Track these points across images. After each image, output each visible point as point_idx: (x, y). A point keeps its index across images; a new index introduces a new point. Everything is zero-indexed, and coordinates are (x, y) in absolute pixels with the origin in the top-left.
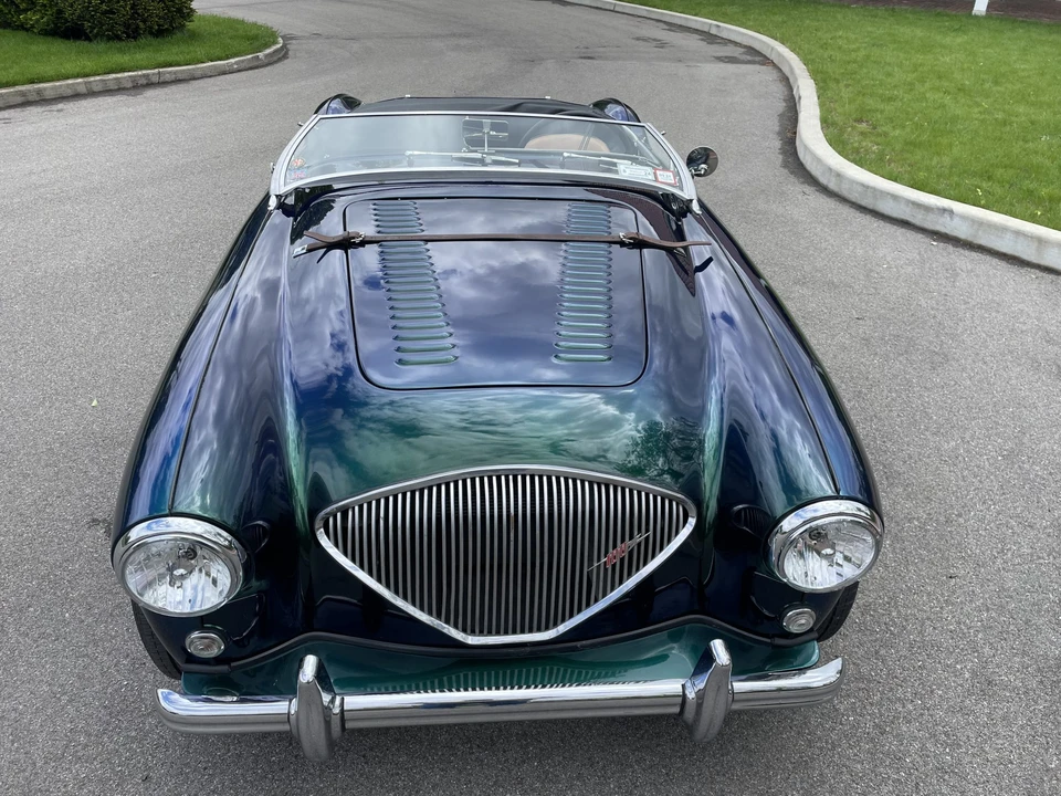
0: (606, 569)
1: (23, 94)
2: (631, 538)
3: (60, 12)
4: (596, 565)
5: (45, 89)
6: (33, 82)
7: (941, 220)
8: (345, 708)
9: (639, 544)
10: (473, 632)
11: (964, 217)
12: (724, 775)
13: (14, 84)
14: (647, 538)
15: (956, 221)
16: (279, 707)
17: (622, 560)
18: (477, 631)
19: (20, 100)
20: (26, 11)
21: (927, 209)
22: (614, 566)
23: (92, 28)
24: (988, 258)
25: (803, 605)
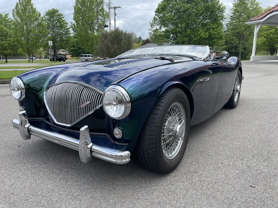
14: (92, 102)
25: (118, 128)
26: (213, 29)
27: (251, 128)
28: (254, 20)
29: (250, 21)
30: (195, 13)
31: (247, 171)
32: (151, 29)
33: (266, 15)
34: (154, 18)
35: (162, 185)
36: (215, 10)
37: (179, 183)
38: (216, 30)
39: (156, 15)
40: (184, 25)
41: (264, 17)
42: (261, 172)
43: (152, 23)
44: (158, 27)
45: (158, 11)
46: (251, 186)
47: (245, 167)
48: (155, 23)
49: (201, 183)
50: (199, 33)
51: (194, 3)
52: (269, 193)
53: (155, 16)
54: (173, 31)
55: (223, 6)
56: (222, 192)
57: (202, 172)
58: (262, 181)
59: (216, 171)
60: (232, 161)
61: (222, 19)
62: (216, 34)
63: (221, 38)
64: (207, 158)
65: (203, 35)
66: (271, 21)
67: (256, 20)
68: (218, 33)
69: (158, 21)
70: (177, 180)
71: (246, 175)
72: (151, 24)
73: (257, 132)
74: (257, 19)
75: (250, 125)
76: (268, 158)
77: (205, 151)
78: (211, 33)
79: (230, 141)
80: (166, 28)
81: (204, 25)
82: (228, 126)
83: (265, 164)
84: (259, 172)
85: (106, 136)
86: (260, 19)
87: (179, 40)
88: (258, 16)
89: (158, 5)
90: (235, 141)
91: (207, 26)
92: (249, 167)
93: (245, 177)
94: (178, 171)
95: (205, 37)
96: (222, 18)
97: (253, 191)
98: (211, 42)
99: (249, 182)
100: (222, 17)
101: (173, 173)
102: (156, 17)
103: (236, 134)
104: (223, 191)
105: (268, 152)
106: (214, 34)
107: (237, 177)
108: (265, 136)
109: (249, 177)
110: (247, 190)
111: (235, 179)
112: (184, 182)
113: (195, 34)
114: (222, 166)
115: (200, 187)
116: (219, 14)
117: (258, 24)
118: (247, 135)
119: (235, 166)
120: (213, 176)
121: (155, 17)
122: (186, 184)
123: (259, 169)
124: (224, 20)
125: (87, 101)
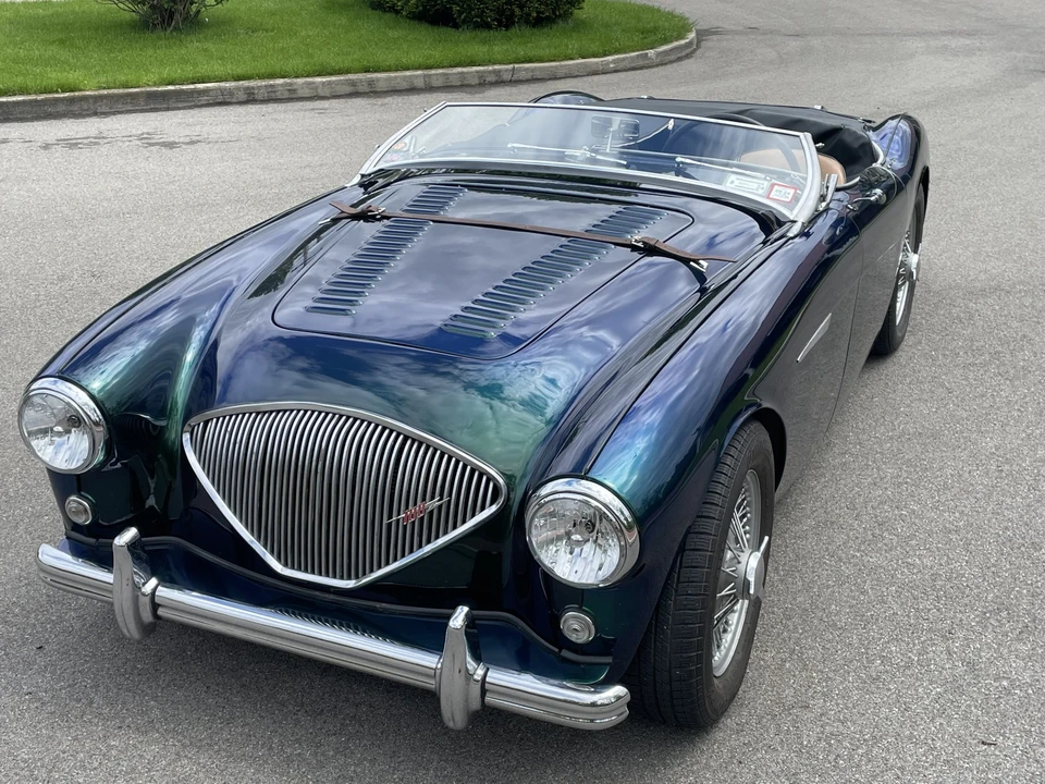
0: (404, 527)
4: (395, 518)
8: (157, 594)
9: (440, 507)
10: (286, 564)
14: (449, 502)
17: (421, 519)
18: (289, 562)
22: (413, 524)
25: (580, 610)
27: (966, 475)
31: (969, 684)
35: (707, 767)
37: (760, 755)
42: (1012, 682)
46: (983, 743)
47: (961, 669)
49: (831, 745)
52: (1037, 761)
56: (899, 772)
57: (825, 701)
58: (1016, 720)
59: (868, 692)
60: (914, 645)
64: (829, 641)
70: (749, 743)
71: (964, 701)
73: (991, 494)
75: (964, 455)
76: (1034, 621)
77: (817, 607)
79: (896, 547)
82: (878, 469)
83: (1024, 648)
84: (1005, 683)
85: (507, 621)
90: (915, 550)
92: (972, 666)
93: (963, 708)
94: (742, 705)
97: (992, 759)
99: (976, 726)
101: (730, 717)
103: (914, 511)
104: (902, 769)
105: (1033, 596)
107: (938, 710)
108: (1021, 516)
109: (976, 707)
110: (974, 756)
111: (932, 720)
112: (775, 750)
114: (887, 671)
115: (830, 763)
118: (957, 515)
119: (928, 666)
120: (864, 714)
122: (782, 755)
123: (1004, 673)
125: (424, 499)
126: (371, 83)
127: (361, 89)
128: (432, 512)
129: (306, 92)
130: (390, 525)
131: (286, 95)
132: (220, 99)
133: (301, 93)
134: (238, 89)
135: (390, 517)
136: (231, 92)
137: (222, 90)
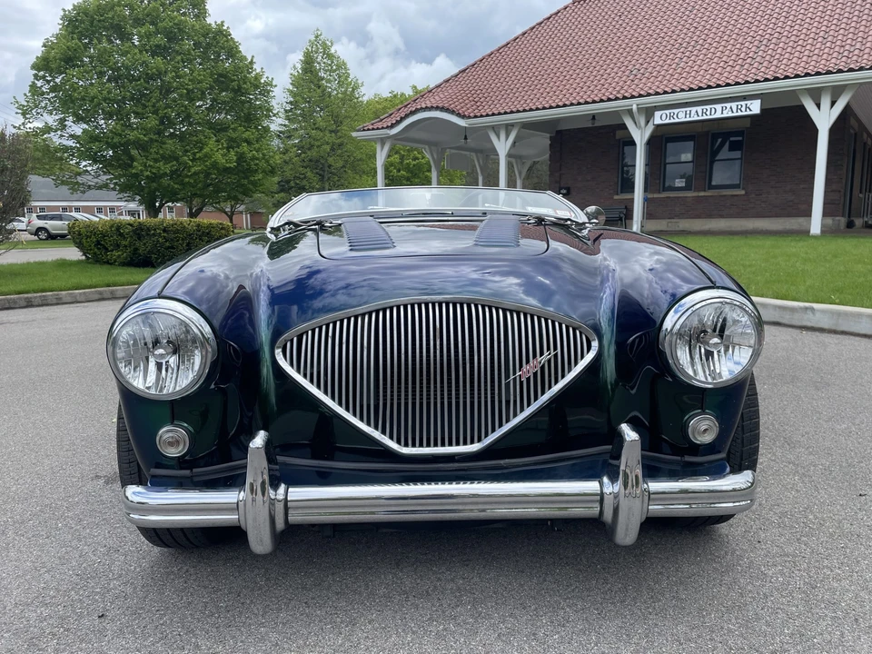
0: (521, 383)
1: (100, 293)
2: (542, 354)
3: (136, 249)
4: (512, 377)
5: (117, 290)
6: (110, 286)
7: (806, 317)
8: (289, 499)
9: (549, 361)
10: (406, 445)
11: (823, 311)
12: (656, 614)
13: (95, 287)
14: (556, 355)
15: (818, 315)
16: (229, 497)
17: (535, 374)
18: (410, 442)
19: (97, 297)
20: (112, 251)
21: (793, 310)
22: (528, 379)
23: (157, 259)
24: (852, 337)
26: (248, 142)
28: (373, 129)
29: (364, 130)
30: (186, 89)
32: (23, 124)
33: (402, 119)
34: (33, 86)
36: (245, 86)
38: (257, 146)
39: (36, 76)
40: (152, 122)
41: (398, 122)
43: (26, 104)
44: (51, 120)
45: (44, 65)
48: (37, 107)
50: (206, 150)
51: (179, 58)
53: (36, 82)
54: (115, 141)
55: (267, 78)
61: (268, 116)
62: (257, 159)
63: (273, 172)
65: (219, 157)
66: (413, 134)
67: (378, 129)
68: (264, 155)
69: (49, 100)
72: (21, 107)
74: (380, 127)
78: (244, 153)
80: (85, 126)
81: (219, 129)
86: (387, 127)
87: (141, 171)
88: (382, 117)
89: (44, 46)
91: (227, 131)
95: (227, 165)
96: (268, 112)
98: (246, 182)
100: (269, 110)
102: (39, 84)
106: (254, 158)
113: (194, 154)
116: (257, 99)
117: (383, 141)
121: (34, 83)
124: (274, 118)
125: (535, 356)
126: (112, 292)
127: (105, 296)
128: (543, 366)
129: (69, 299)
130: (508, 385)
131: (55, 301)
132: (7, 305)
133: (65, 300)
134: (20, 299)
135: (507, 376)
136: (14, 301)
137: (8, 300)
